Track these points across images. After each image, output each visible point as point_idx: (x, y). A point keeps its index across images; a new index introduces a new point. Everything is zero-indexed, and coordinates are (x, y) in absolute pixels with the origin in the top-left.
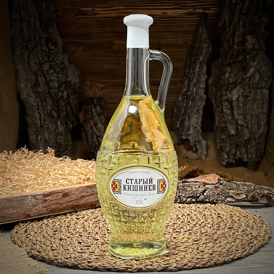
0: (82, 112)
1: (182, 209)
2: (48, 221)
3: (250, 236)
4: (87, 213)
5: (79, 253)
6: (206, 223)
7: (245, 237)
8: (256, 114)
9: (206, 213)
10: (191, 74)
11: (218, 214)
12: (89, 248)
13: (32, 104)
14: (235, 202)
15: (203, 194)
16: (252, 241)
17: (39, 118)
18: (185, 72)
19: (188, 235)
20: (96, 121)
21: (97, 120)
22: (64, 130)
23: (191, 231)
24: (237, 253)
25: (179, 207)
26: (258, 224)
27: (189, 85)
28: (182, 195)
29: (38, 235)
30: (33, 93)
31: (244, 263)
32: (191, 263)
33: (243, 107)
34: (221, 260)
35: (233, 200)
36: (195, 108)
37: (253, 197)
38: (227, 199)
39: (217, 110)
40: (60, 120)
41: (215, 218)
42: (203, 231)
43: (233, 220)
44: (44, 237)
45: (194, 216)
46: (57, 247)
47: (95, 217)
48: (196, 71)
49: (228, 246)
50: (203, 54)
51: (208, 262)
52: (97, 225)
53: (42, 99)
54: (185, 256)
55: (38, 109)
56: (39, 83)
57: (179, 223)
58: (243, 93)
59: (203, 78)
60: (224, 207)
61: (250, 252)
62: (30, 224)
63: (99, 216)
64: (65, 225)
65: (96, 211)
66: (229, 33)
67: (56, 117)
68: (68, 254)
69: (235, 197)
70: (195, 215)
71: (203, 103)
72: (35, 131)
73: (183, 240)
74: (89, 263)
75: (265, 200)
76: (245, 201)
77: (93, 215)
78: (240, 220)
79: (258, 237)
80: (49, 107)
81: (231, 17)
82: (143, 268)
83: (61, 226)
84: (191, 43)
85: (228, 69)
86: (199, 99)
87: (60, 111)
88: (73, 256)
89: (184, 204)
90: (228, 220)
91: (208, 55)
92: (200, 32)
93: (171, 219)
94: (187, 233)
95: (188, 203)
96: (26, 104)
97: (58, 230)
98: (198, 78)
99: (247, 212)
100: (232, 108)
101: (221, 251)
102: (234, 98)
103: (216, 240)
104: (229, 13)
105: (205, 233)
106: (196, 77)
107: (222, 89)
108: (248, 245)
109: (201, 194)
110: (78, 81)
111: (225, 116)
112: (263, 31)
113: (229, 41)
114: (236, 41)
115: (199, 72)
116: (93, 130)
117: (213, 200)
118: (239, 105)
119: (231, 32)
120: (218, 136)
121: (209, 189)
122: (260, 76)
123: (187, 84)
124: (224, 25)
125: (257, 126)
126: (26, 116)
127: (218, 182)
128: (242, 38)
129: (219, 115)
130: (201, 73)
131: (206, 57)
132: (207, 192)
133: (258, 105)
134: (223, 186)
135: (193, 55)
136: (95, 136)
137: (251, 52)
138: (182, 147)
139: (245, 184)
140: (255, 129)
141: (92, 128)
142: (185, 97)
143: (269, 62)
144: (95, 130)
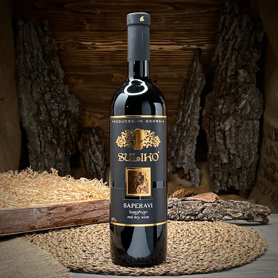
0: (81, 141)
1: (181, 225)
2: (53, 233)
3: (247, 248)
4: (90, 227)
5: (84, 259)
6: (204, 236)
7: (242, 249)
8: (247, 143)
9: (204, 228)
10: (186, 106)
11: (216, 229)
13: (33, 132)
14: (232, 220)
15: (202, 212)
16: (248, 252)
17: (39, 145)
18: (180, 104)
20: (94, 150)
21: (95, 148)
22: (63, 157)
23: (190, 243)
24: (234, 261)
25: (178, 224)
26: (254, 238)
27: (183, 117)
28: (181, 213)
29: (44, 244)
30: (35, 121)
33: (235, 136)
34: (220, 266)
35: (230, 218)
36: (190, 138)
37: (249, 215)
38: (225, 217)
39: (210, 139)
40: (59, 148)
41: (212, 233)
42: (202, 243)
43: (230, 234)
44: (49, 246)
45: (193, 231)
46: (62, 254)
47: (98, 230)
48: (191, 103)
49: (226, 255)
50: (197, 87)
51: (207, 268)
52: (100, 237)
53: (43, 127)
54: (185, 263)
55: (39, 136)
56: (41, 111)
57: (179, 236)
58: (235, 124)
59: (197, 110)
60: (221, 224)
63: (102, 230)
64: (69, 237)
65: (99, 226)
66: (222, 67)
67: (56, 145)
68: (73, 259)
69: (232, 215)
70: (193, 230)
71: (197, 133)
72: (35, 158)
73: (183, 250)
75: (261, 218)
76: (242, 219)
77: (96, 229)
78: (237, 234)
79: (254, 248)
80: (49, 135)
81: (224, 52)
82: (146, 272)
83: (65, 238)
84: (185, 77)
85: (221, 100)
86: (193, 129)
87: (60, 139)
88: (78, 261)
89: (183, 221)
90: (225, 234)
91: (202, 88)
92: (195, 66)
93: (170, 233)
94: (187, 245)
95: (187, 220)
96: (28, 132)
97: (63, 241)
98: (192, 109)
99: (244, 228)
100: (224, 138)
101: (219, 259)
102: (227, 129)
103: (215, 250)
104: (223, 49)
105: (204, 245)
106: (191, 109)
107: (215, 120)
108: (245, 255)
109: (200, 212)
110: (78, 110)
111: (217, 145)
112: (254, 65)
113: (222, 75)
114: (229, 75)
115: (193, 104)
116: (91, 158)
117: (212, 218)
118: (231, 135)
119: (224, 66)
120: (211, 165)
121: (207, 207)
122: (251, 108)
123: (182, 116)
124: (218, 60)
125: (248, 155)
126: (28, 143)
127: (215, 201)
128: (234, 72)
129: (212, 145)
130: (195, 105)
131: (200, 90)
132: (205, 210)
133: (249, 135)
134: (221, 204)
135: (188, 87)
136: (93, 164)
137: (242, 85)
138: (176, 175)
139: (242, 203)
140: (246, 158)
141: (90, 156)
142: (180, 127)
143: (260, 95)
144: (93, 158)
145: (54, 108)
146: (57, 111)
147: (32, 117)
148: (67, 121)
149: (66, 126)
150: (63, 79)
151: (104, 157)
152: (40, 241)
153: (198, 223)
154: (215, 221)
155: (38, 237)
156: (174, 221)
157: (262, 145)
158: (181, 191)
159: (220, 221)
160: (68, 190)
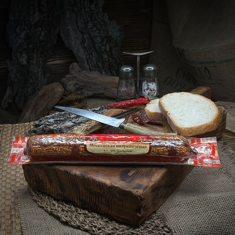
145: (96, 35)
146: (99, 37)
147: (79, 44)
148: (109, 45)
149: (109, 49)
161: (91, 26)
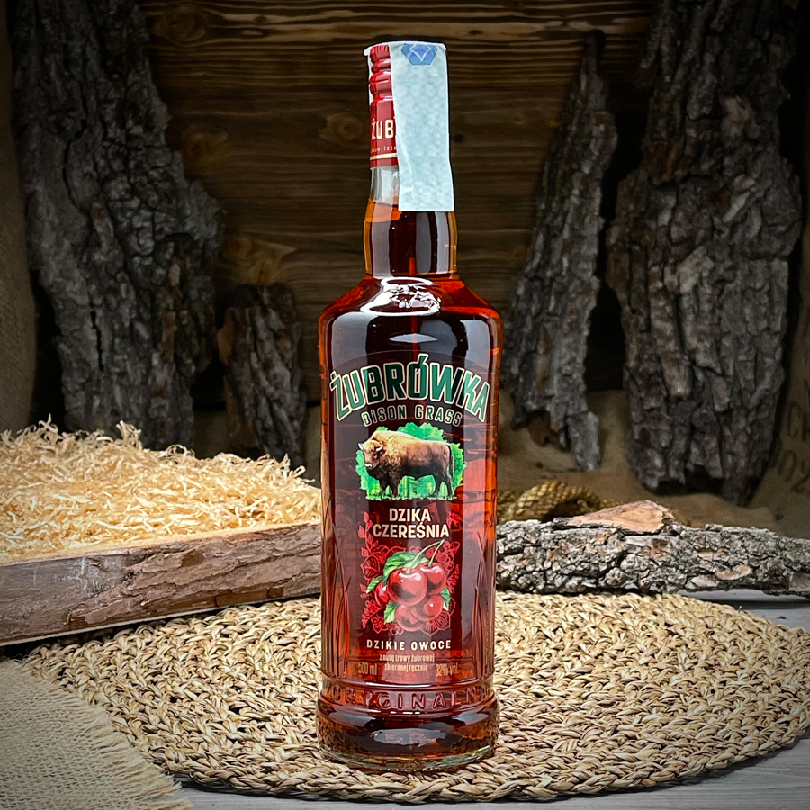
0: (225, 328)
1: (552, 611)
2: (132, 641)
3: (775, 691)
4: (255, 619)
5: (233, 741)
6: (632, 651)
7: (760, 695)
9: (627, 621)
10: (556, 217)
11: (666, 624)
12: (264, 726)
13: (74, 301)
14: (718, 588)
15: (618, 565)
16: (783, 705)
17: (96, 343)
18: (535, 211)
19: (577, 686)
20: (269, 356)
21: (271, 352)
22: (170, 381)
23: (587, 676)
24: (741, 743)
25: (543, 604)
26: (796, 654)
27: (548, 250)
28: (551, 568)
29: (101, 684)
30: (78, 266)
31: (772, 771)
32: (597, 774)
33: (712, 312)
34: (695, 764)
35: (710, 584)
36: (568, 318)
37: (774, 573)
38: (694, 580)
39: (633, 321)
40: (157, 350)
41: (657, 636)
42: (626, 677)
43: (716, 642)
44: (119, 690)
45: (592, 630)
46: (162, 722)
47: (280, 631)
48: (571, 207)
49: (710, 722)
50: (592, 154)
51: (652, 772)
52: (289, 655)
53: (106, 286)
54: (576, 754)
55: (93, 315)
56: (98, 236)
57: (548, 651)
58: (712, 271)
59: (593, 228)
60: (681, 604)
61: (783, 740)
62: (74, 650)
63: (293, 628)
64: (185, 655)
65: (283, 613)
66: (672, 90)
67: (149, 341)
68: (199, 743)
69: (718, 574)
70: (594, 627)
71: (590, 301)
72: (83, 384)
73: (565, 702)
74: (266, 773)
76: (750, 586)
77: (273, 624)
78: (737, 643)
79: (803, 693)
80: (125, 311)
82: (445, 790)
83: (174, 658)
84: (553, 124)
85: (668, 198)
86: (580, 290)
87: (161, 323)
88: (214, 750)
89: (558, 596)
90: (700, 641)
91: (607, 158)
92: (583, 88)
93: (520, 638)
94: (576, 682)
95: (570, 591)
96: (57, 301)
97: (164, 669)
98: (576, 227)
99: (757, 619)
100: (677, 317)
101: (689, 737)
102: (686, 287)
103: (671, 703)
104: (673, 31)
105: (633, 683)
106: (571, 225)
107: (648, 259)
108: (776, 720)
109: (613, 563)
110: (214, 233)
111: (655, 340)
112: (773, 85)
113: (672, 116)
114: (693, 115)
115: (578, 209)
116: (258, 383)
117: (651, 583)
118: (699, 306)
119: (679, 87)
120: (634, 401)
121: (635, 549)
122: (764, 221)
123: (542, 247)
124: (656, 67)
125: (752, 371)
126: (58, 338)
127: (662, 528)
128: (709, 105)
129: (638, 339)
130: (584, 212)
131: (601, 163)
132: (630, 557)
133: (755, 308)
134: (681, 538)
135: (562, 157)
136: (264, 401)
137: (736, 149)
138: (525, 434)
139: (749, 533)
140: (747, 381)
141: (254, 375)
142: (537, 283)
143: (792, 178)
144: (265, 383)
145: (139, 225)
146: (149, 235)
147: (68, 253)
148: (180, 265)
149: (178, 281)
150: (167, 132)
151: (298, 377)
152: (87, 673)
153: (608, 602)
154: (661, 593)
155: (81, 659)
156: (529, 595)
157: (797, 339)
158: (544, 488)
159: (678, 596)
160: (183, 496)
161: (123, 193)
